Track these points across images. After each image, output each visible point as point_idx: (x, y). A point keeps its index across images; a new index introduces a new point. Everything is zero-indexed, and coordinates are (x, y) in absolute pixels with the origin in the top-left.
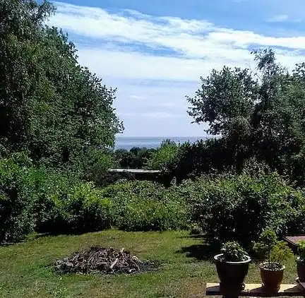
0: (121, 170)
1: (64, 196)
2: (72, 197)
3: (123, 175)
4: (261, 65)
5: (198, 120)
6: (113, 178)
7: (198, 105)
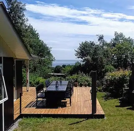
0: (53, 74)
1: (34, 81)
2: (37, 80)
3: (53, 75)
4: (99, 40)
5: (78, 57)
6: (50, 76)
7: (78, 52)
